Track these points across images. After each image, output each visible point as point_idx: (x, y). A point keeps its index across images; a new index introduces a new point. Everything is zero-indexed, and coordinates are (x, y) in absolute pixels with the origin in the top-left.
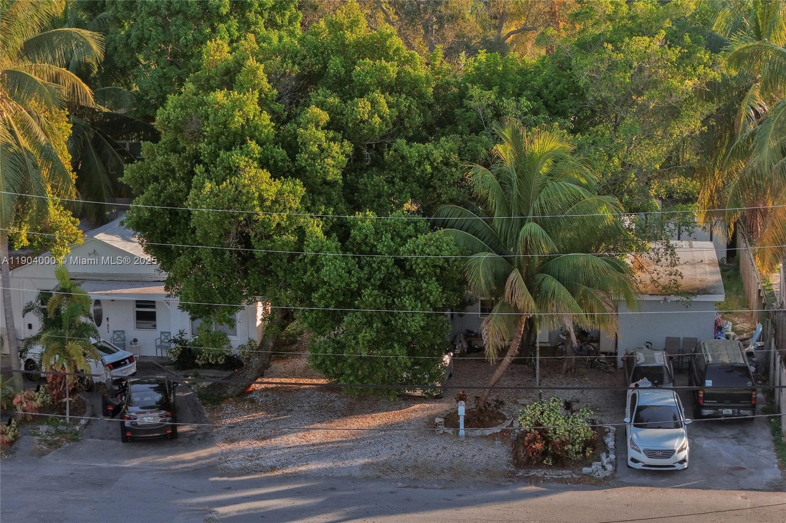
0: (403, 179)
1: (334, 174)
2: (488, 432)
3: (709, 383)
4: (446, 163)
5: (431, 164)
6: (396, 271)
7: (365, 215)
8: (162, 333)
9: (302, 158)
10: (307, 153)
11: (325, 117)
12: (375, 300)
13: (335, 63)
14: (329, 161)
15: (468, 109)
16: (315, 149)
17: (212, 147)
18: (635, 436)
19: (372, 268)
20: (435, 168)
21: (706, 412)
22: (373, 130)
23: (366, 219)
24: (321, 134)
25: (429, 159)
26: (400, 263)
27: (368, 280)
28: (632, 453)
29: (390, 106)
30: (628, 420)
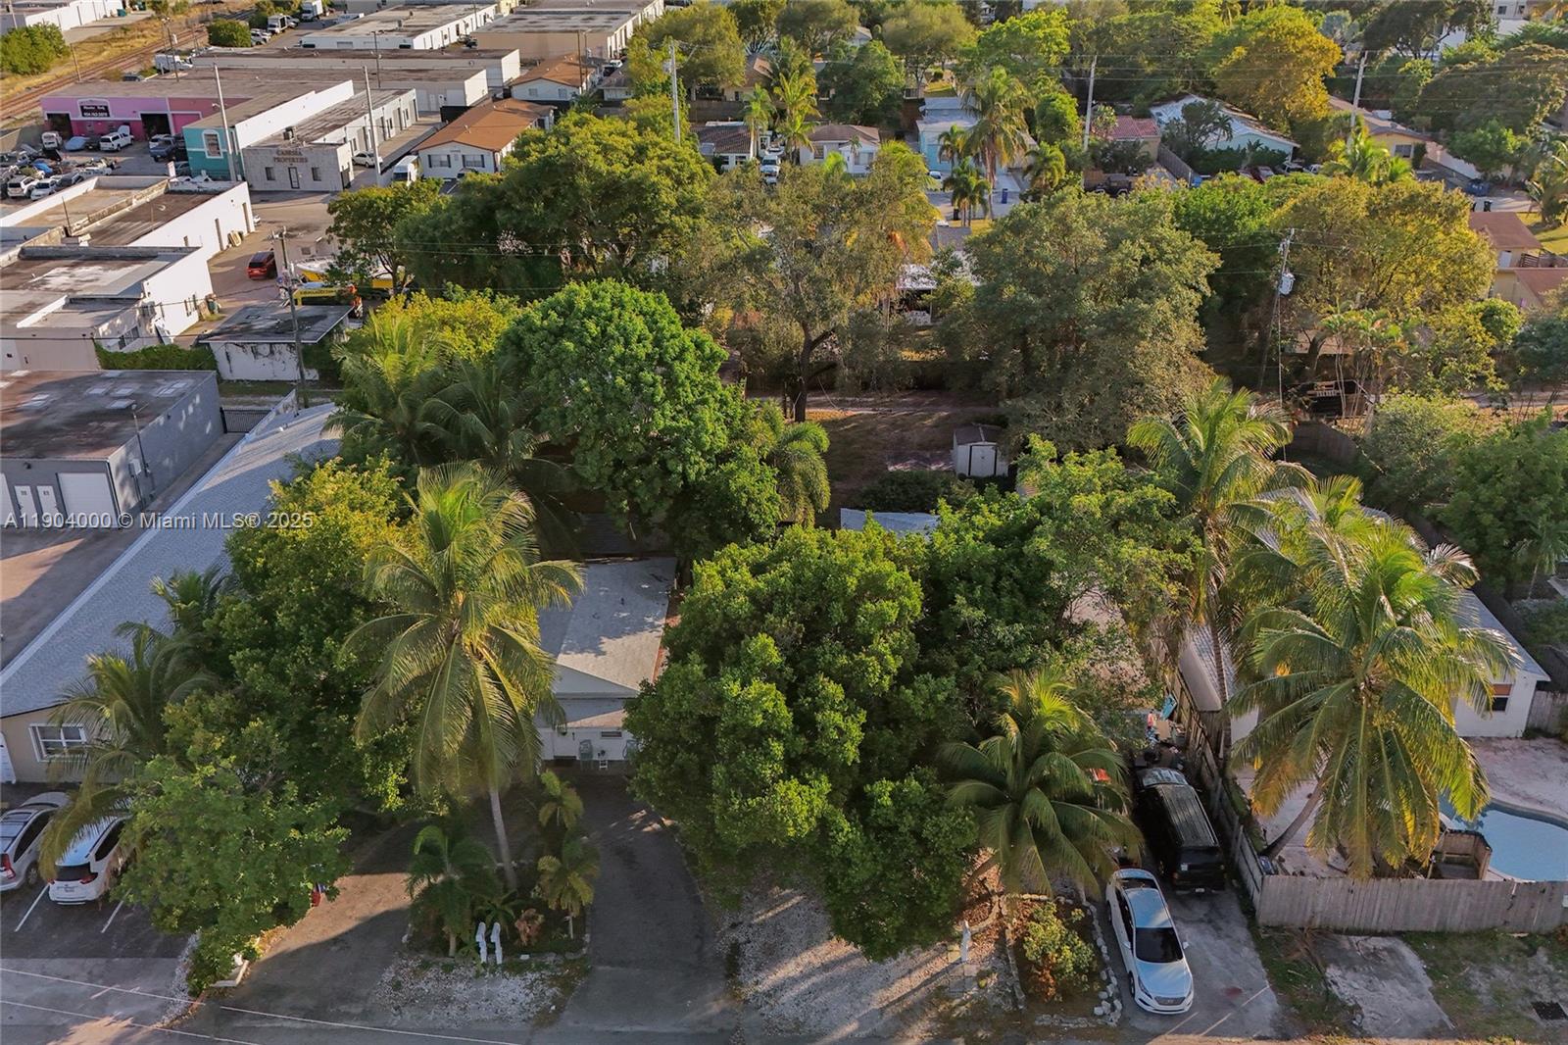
1: (853, 757)
3: (1184, 867)
4: (948, 699)
7: (882, 786)
9: (823, 746)
10: (826, 741)
11: (839, 692)
14: (848, 743)
16: (835, 735)
17: (730, 741)
18: (1140, 971)
21: (1180, 893)
22: (882, 691)
24: (837, 717)
26: (921, 840)
28: (1139, 994)
29: (894, 653)
30: (1128, 945)
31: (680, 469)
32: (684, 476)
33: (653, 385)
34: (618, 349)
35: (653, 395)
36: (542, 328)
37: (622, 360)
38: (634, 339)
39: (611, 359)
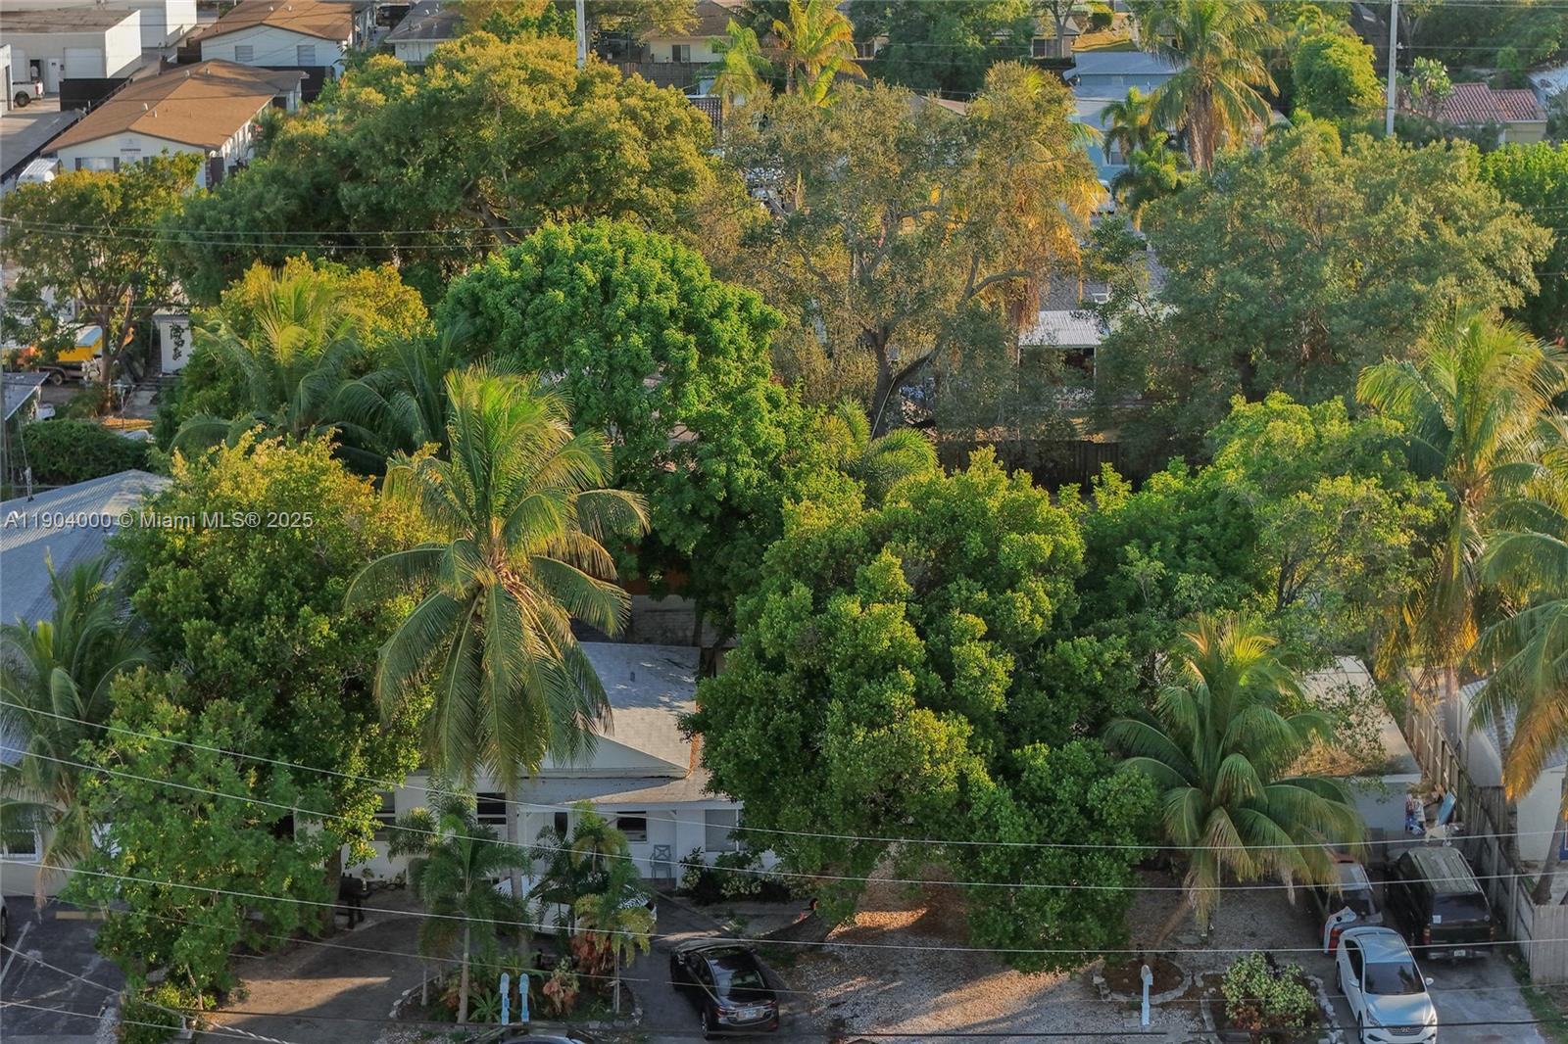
0: (1066, 690)
1: (999, 702)
2: (1169, 997)
3: (1437, 919)
4: (1117, 664)
5: (1101, 670)
6: (1083, 822)
7: (1035, 749)
8: (656, 847)
9: (961, 685)
10: (966, 679)
11: (980, 626)
12: (1059, 862)
13: (974, 542)
14: (993, 686)
15: (1125, 577)
16: (977, 673)
17: (847, 676)
18: (1371, 1007)
19: (1051, 819)
20: (1105, 674)
21: (1433, 955)
22: (1033, 633)
23: (1037, 756)
24: (979, 651)
25: (1097, 663)
26: (1086, 811)
27: (1048, 835)
29: (1049, 597)
30: (1355, 982)
31: (723, 469)
32: (728, 481)
33: (684, 347)
34: (632, 300)
35: (685, 361)
36: (511, 281)
37: (635, 316)
38: (653, 287)
39: (621, 313)
